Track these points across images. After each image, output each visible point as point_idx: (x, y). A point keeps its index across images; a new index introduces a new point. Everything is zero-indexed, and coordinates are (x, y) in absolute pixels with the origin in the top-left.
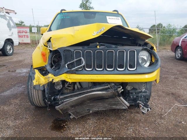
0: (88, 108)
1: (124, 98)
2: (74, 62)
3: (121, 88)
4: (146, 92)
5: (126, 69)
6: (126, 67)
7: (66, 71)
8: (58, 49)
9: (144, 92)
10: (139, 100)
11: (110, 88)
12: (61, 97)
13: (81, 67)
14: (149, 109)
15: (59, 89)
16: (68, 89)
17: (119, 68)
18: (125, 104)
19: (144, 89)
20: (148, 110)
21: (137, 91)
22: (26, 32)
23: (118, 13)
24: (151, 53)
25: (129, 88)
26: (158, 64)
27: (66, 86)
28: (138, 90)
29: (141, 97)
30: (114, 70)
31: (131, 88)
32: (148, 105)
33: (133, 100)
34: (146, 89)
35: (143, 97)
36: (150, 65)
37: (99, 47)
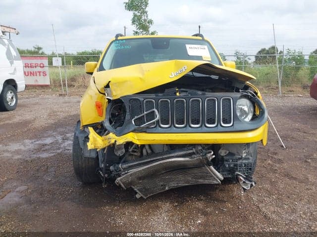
0: (162, 183)
1: (215, 168)
2: (144, 116)
3: (212, 153)
4: (249, 159)
5: (219, 125)
6: (219, 122)
7: (133, 129)
8: (121, 97)
9: (246, 159)
10: (239, 170)
11: (196, 153)
12: (124, 166)
13: (154, 123)
14: (253, 183)
15: (121, 155)
16: (133, 155)
17: (208, 123)
18: (217, 177)
19: (245, 155)
20: (252, 185)
21: (234, 158)
22: (42, 65)
23: (203, 40)
24: (254, 102)
25: (222, 153)
26: (264, 117)
27: (131, 150)
28: (236, 156)
29: (241, 166)
30: (201, 126)
31: (225, 153)
32: (252, 178)
33: (229, 171)
34: (248, 153)
35: (244, 165)
36: (253, 119)
37: (179, 93)
